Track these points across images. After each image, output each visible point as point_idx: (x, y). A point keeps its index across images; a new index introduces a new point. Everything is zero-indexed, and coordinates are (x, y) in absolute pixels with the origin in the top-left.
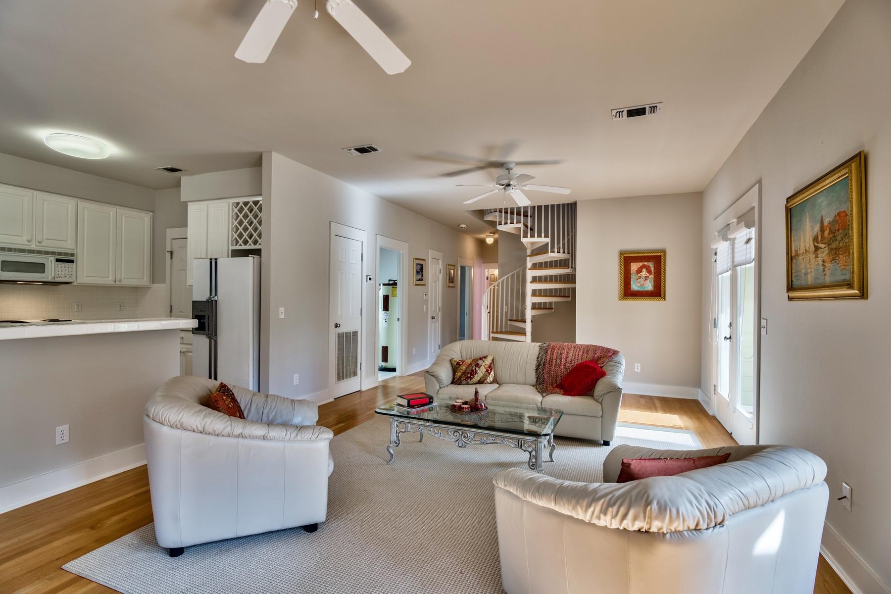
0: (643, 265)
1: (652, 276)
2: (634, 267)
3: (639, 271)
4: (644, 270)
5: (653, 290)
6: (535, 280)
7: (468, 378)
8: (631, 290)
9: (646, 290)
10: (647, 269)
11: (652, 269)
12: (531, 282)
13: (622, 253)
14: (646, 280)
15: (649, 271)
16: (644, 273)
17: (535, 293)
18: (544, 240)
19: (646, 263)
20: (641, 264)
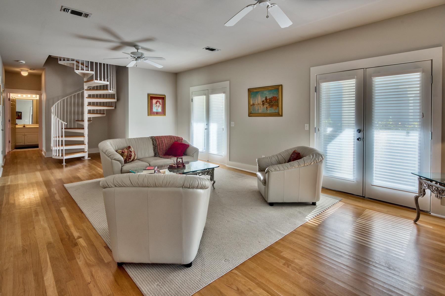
0: (158, 101)
1: (161, 106)
2: (154, 101)
3: (156, 103)
4: (158, 103)
5: (161, 111)
6: (90, 104)
7: (129, 159)
8: (153, 111)
9: (158, 111)
10: (159, 103)
11: (161, 102)
12: (87, 105)
13: (148, 95)
14: (159, 107)
15: (160, 104)
16: (158, 104)
17: (90, 112)
18: (106, 83)
19: (159, 100)
20: (157, 100)
